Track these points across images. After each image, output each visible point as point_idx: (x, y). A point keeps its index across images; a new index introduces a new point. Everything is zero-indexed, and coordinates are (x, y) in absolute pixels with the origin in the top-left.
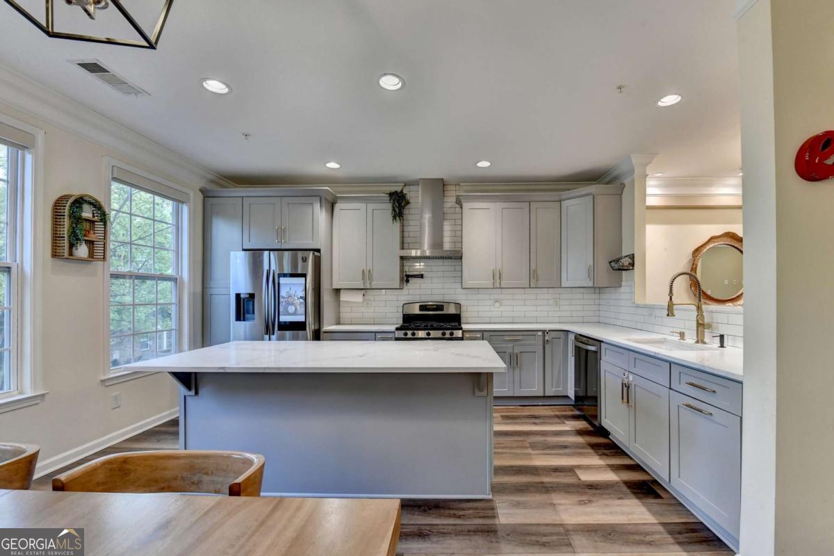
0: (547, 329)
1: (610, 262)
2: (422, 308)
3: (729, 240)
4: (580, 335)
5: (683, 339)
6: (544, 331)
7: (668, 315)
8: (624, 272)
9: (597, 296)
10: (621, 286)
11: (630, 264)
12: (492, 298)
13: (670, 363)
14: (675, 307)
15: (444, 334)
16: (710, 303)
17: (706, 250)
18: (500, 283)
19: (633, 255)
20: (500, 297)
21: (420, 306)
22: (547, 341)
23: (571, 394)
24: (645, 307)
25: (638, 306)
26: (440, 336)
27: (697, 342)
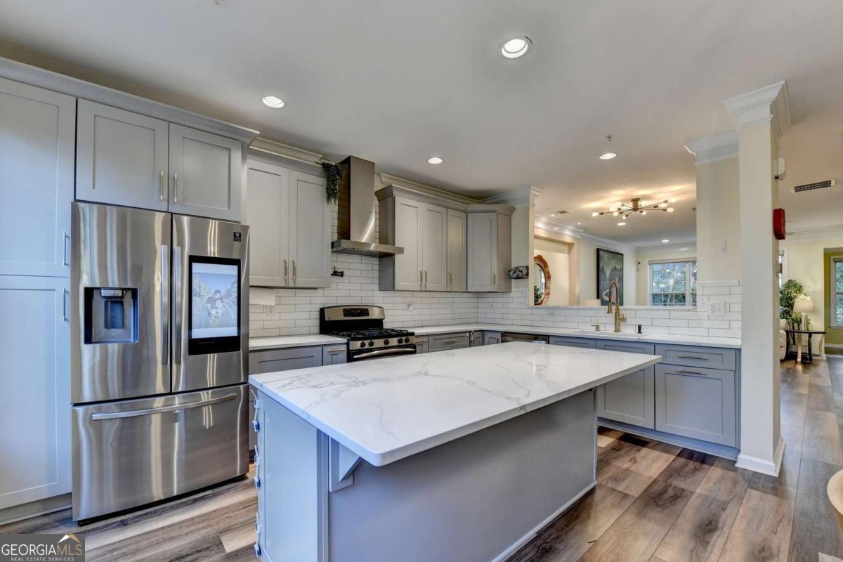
0: (473, 330)
1: (509, 272)
2: (348, 312)
3: (538, 261)
4: (505, 332)
6: (470, 332)
8: (514, 280)
9: (475, 300)
10: (511, 292)
12: (405, 301)
13: (655, 345)
15: (386, 342)
18: (425, 285)
19: (528, 267)
20: (411, 300)
21: (344, 310)
26: (383, 345)
27: (616, 331)
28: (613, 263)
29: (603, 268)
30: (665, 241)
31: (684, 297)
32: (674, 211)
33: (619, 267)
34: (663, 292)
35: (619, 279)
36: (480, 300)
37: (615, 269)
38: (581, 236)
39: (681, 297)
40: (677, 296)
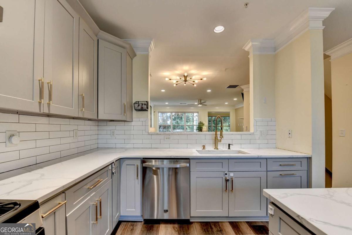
9: (96, 128)
10: (132, 121)
13: (267, 159)
19: (148, 102)
27: (215, 149)
30: (167, 103)
36: (100, 128)
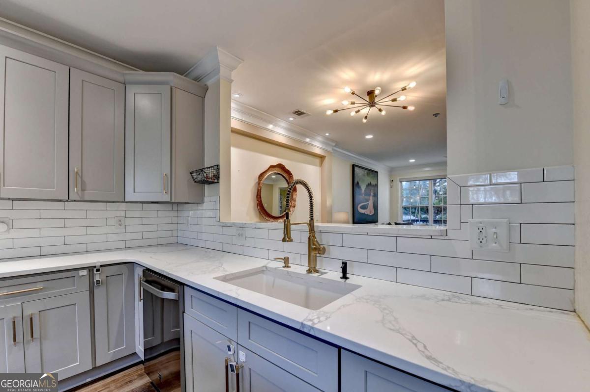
0: (98, 265)
1: (191, 173)
3: (280, 170)
5: (288, 267)
6: (91, 269)
7: (284, 240)
8: (206, 186)
9: (174, 214)
10: (204, 202)
11: (214, 176)
13: (339, 348)
14: (292, 227)
16: (272, 220)
17: (267, 176)
19: (218, 166)
22: (98, 282)
23: (140, 349)
24: (233, 225)
25: (224, 225)
27: (309, 271)
28: (368, 180)
29: (358, 183)
30: (412, 161)
31: (428, 210)
32: (414, 110)
33: (373, 183)
34: (411, 206)
35: (374, 194)
37: (370, 184)
38: (333, 149)
39: (425, 209)
40: (422, 209)
